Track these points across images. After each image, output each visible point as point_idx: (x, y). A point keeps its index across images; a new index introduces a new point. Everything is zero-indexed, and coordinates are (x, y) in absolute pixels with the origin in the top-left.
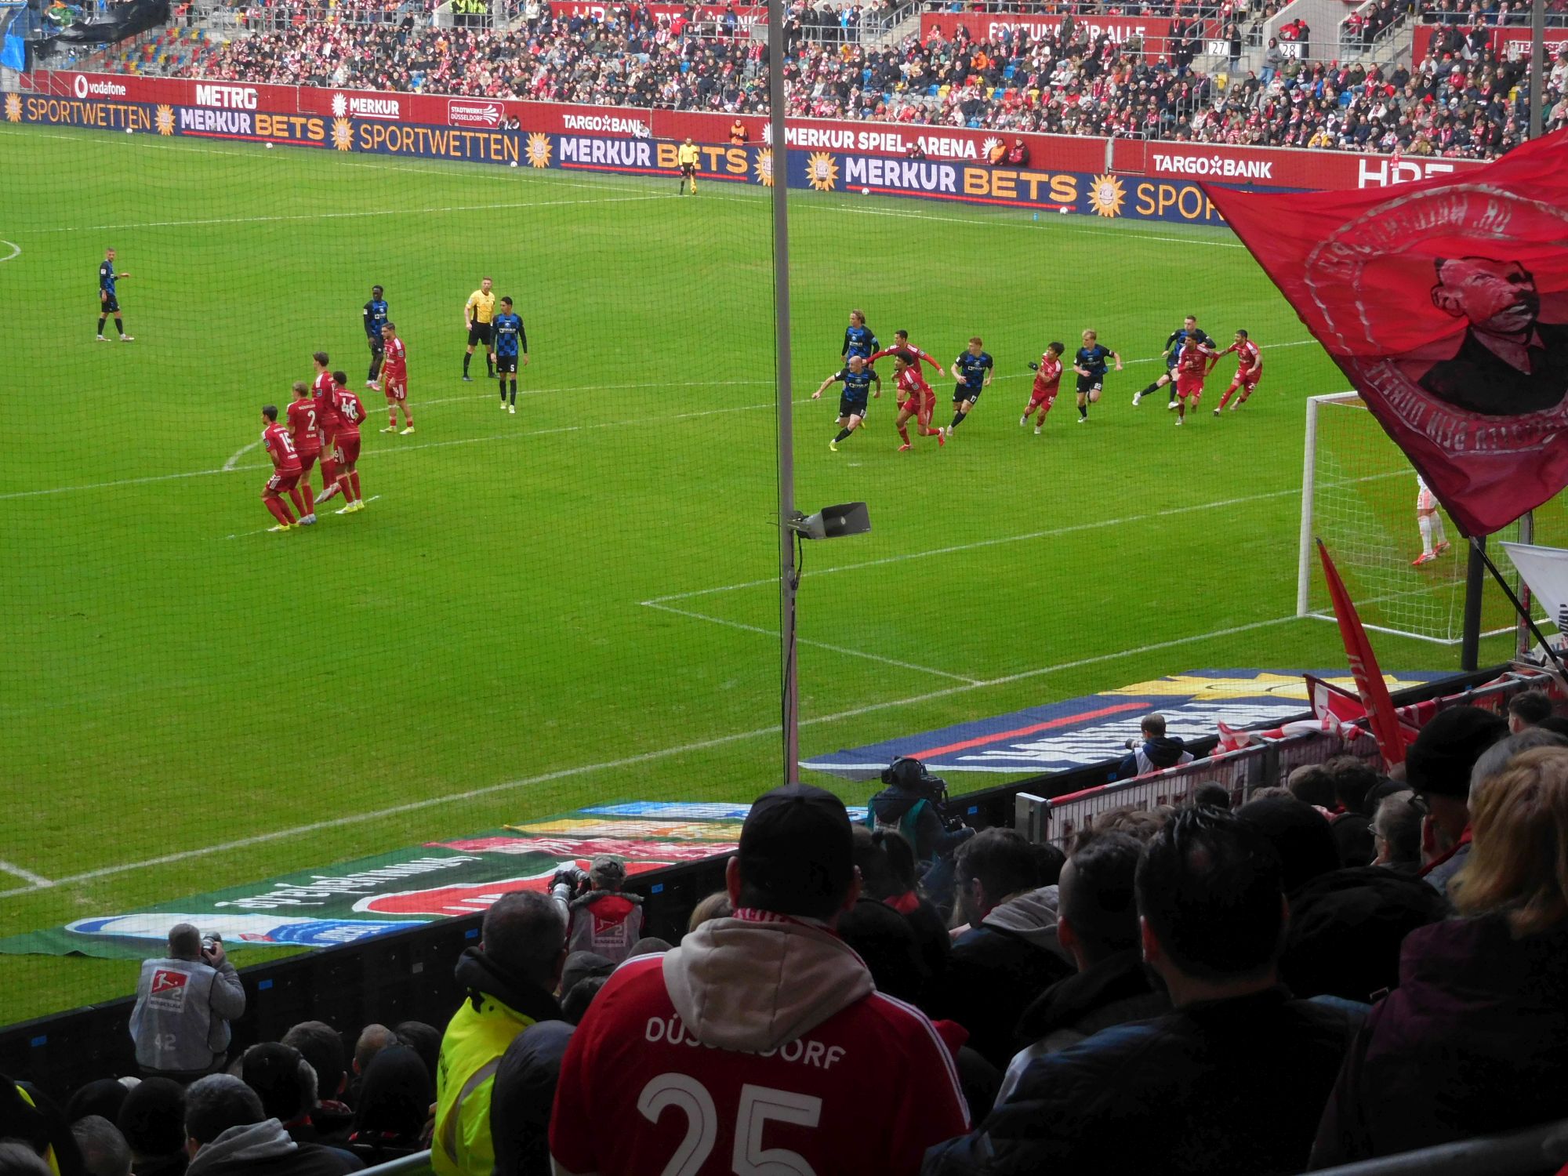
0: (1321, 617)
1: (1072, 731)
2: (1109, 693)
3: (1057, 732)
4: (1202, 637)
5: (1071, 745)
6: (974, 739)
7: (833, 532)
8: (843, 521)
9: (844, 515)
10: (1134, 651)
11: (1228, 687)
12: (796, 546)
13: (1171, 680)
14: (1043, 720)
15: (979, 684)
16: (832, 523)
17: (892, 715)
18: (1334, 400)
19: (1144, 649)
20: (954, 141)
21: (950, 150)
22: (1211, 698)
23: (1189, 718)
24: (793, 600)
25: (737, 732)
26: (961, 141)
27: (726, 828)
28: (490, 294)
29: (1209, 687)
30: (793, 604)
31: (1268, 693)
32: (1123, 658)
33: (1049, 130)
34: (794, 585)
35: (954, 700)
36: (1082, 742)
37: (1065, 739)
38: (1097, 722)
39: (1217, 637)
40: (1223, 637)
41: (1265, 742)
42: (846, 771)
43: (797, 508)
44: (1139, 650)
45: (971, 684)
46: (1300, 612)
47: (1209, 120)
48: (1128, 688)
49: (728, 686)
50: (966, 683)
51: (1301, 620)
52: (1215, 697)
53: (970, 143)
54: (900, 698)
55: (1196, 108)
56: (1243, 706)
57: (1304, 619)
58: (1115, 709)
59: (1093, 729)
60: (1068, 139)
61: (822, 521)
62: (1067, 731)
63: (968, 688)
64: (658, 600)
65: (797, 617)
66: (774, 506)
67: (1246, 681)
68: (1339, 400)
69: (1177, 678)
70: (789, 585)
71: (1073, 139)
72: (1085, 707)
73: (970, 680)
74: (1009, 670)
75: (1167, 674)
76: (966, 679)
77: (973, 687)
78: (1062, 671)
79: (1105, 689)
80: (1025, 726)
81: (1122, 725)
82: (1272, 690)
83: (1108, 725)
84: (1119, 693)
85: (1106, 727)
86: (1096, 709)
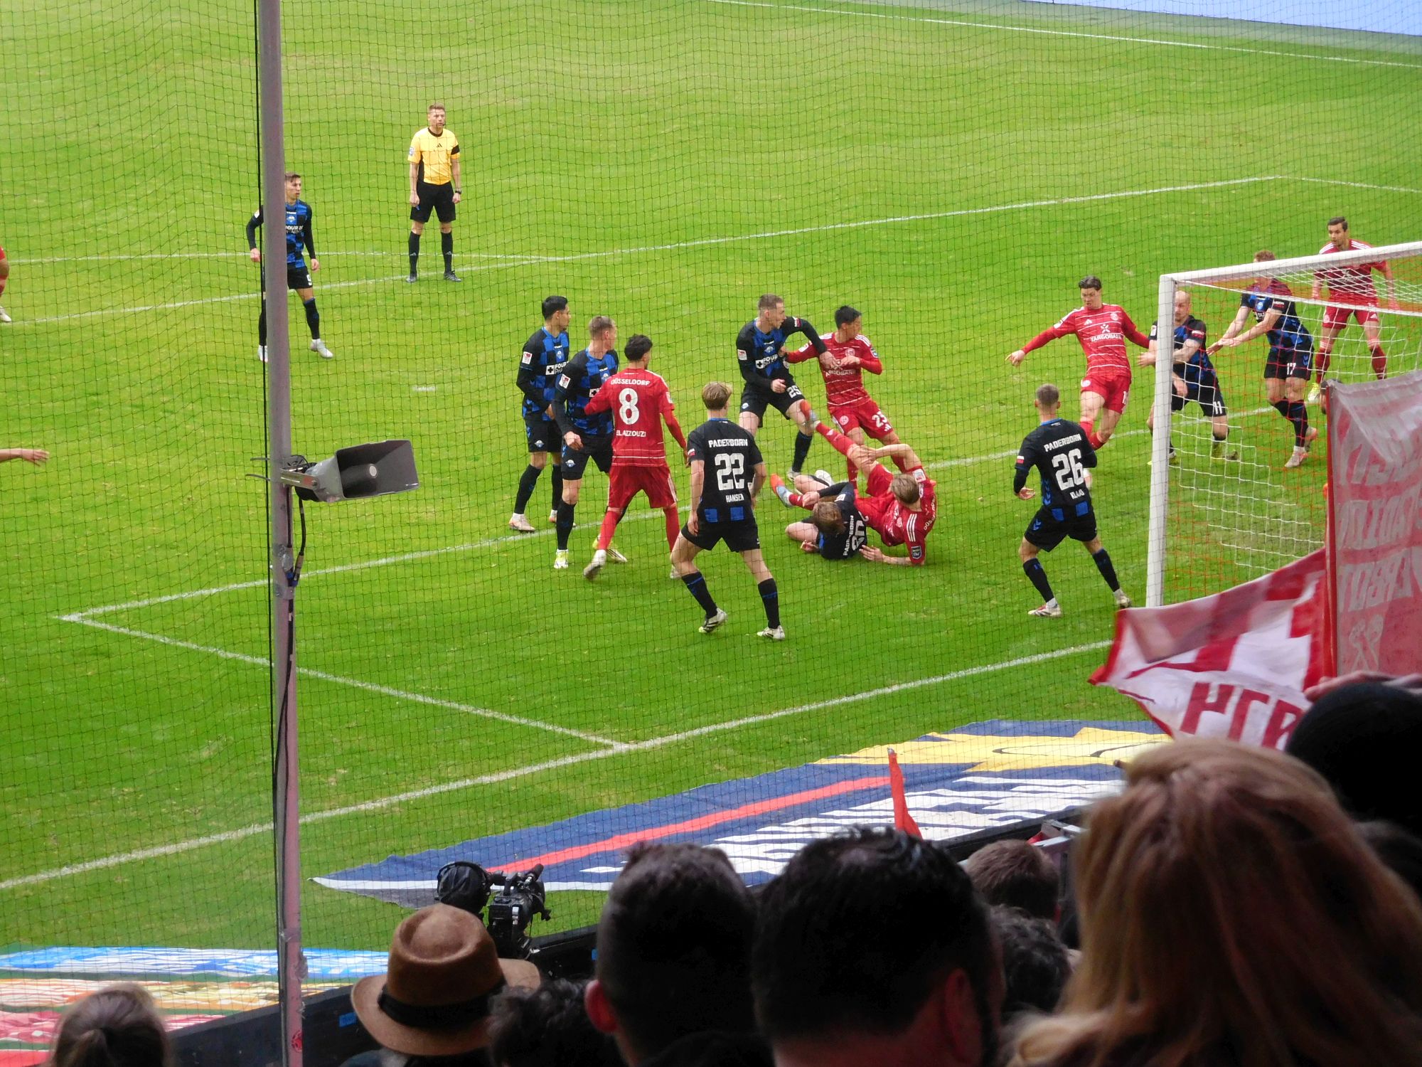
1: (770, 823)
2: (833, 761)
4: (990, 668)
7: (354, 490)
8: (373, 471)
9: (374, 462)
12: (296, 515)
13: (934, 739)
14: (724, 806)
15: (621, 747)
16: (354, 474)
17: (476, 799)
18: (1199, 280)
23: (965, 801)
24: (291, 602)
25: (219, 830)
27: (195, 989)
28: (446, 132)
29: (1000, 751)
30: (291, 609)
31: (1095, 760)
32: (862, 703)
34: (292, 578)
35: (576, 775)
36: (789, 841)
39: (1015, 669)
40: (1024, 668)
41: (1066, 833)
42: (399, 892)
43: (296, 449)
45: (610, 747)
49: (205, 754)
50: (598, 746)
52: (1006, 767)
54: (490, 772)
56: (1052, 782)
58: (844, 787)
59: (805, 821)
61: (337, 471)
62: (764, 824)
63: (601, 754)
64: (91, 612)
65: (298, 633)
66: (259, 449)
68: (1211, 279)
69: (951, 736)
70: (284, 579)
73: (607, 741)
74: (673, 725)
75: (932, 729)
76: (600, 740)
77: (610, 752)
78: (762, 725)
79: (828, 754)
80: (699, 815)
81: (854, 814)
82: (1102, 755)
83: (836, 813)
84: (855, 761)
85: (833, 817)
86: (816, 788)
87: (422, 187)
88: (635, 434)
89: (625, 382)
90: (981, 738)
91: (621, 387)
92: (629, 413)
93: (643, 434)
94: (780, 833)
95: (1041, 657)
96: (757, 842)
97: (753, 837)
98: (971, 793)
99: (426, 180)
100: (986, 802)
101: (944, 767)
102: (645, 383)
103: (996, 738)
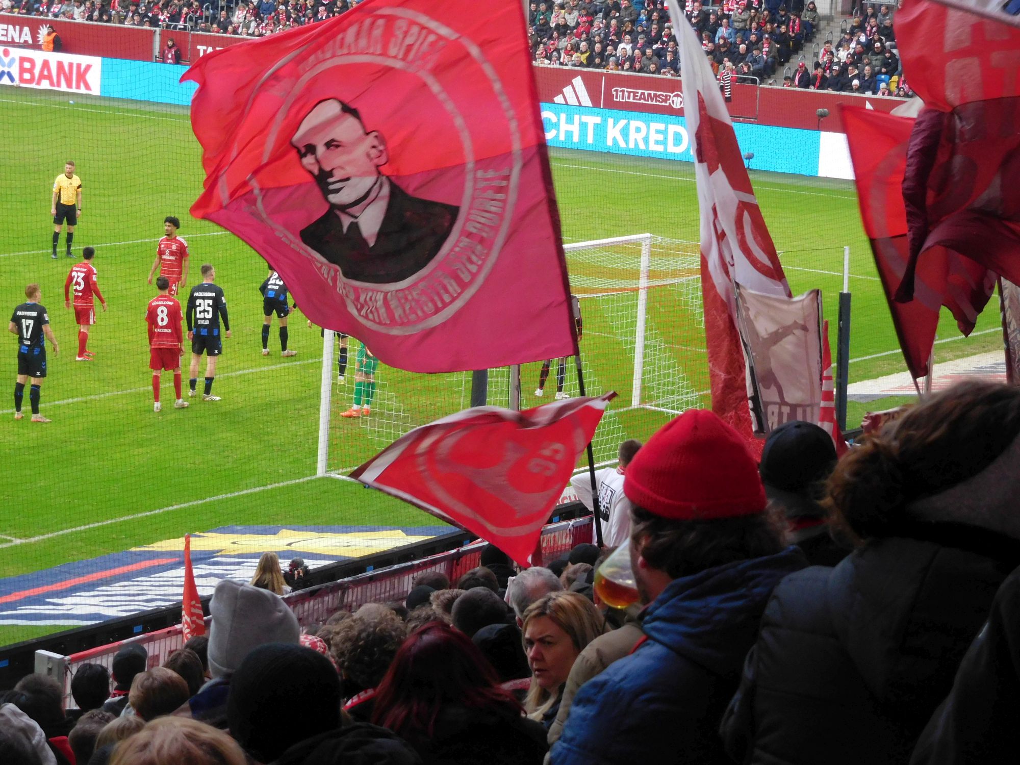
0: (337, 476)
1: (102, 585)
3: (90, 587)
4: (229, 495)
5: (105, 598)
6: (10, 593)
10: (166, 509)
11: (252, 543)
13: (199, 536)
14: (76, 575)
15: (18, 541)
19: (175, 507)
20: (11, 27)
21: (6, 35)
22: (236, 553)
23: (216, 572)
26: (18, 28)
28: (75, 177)
29: (234, 543)
31: (289, 548)
32: (155, 516)
33: (100, 19)
36: (116, 595)
37: (96, 593)
38: (127, 577)
39: (243, 496)
40: (248, 496)
44: (170, 508)
45: (11, 541)
46: (321, 471)
47: (248, 15)
48: (159, 544)
50: (6, 540)
51: (319, 479)
52: (240, 552)
53: (26, 29)
55: (237, 4)
57: (323, 479)
58: (146, 564)
59: (124, 583)
60: (116, 28)
62: (98, 586)
63: (7, 545)
67: (269, 537)
69: (205, 534)
71: (120, 28)
72: (120, 562)
73: (9, 538)
74: (47, 529)
75: (196, 530)
76: (5, 537)
77: (12, 544)
78: (98, 529)
79: (135, 546)
80: (61, 580)
81: (152, 579)
82: (292, 545)
83: (139, 579)
84: (151, 549)
85: (137, 581)
86: (128, 565)
87: (59, 205)
88: (166, 330)
89: (160, 303)
90: (223, 535)
91: (158, 306)
92: (162, 320)
93: (169, 331)
94: (107, 591)
95: (257, 489)
96: (94, 596)
97: (92, 593)
98: (220, 567)
99: (62, 202)
100: (228, 572)
101: (204, 552)
102: (171, 303)
103: (231, 535)
